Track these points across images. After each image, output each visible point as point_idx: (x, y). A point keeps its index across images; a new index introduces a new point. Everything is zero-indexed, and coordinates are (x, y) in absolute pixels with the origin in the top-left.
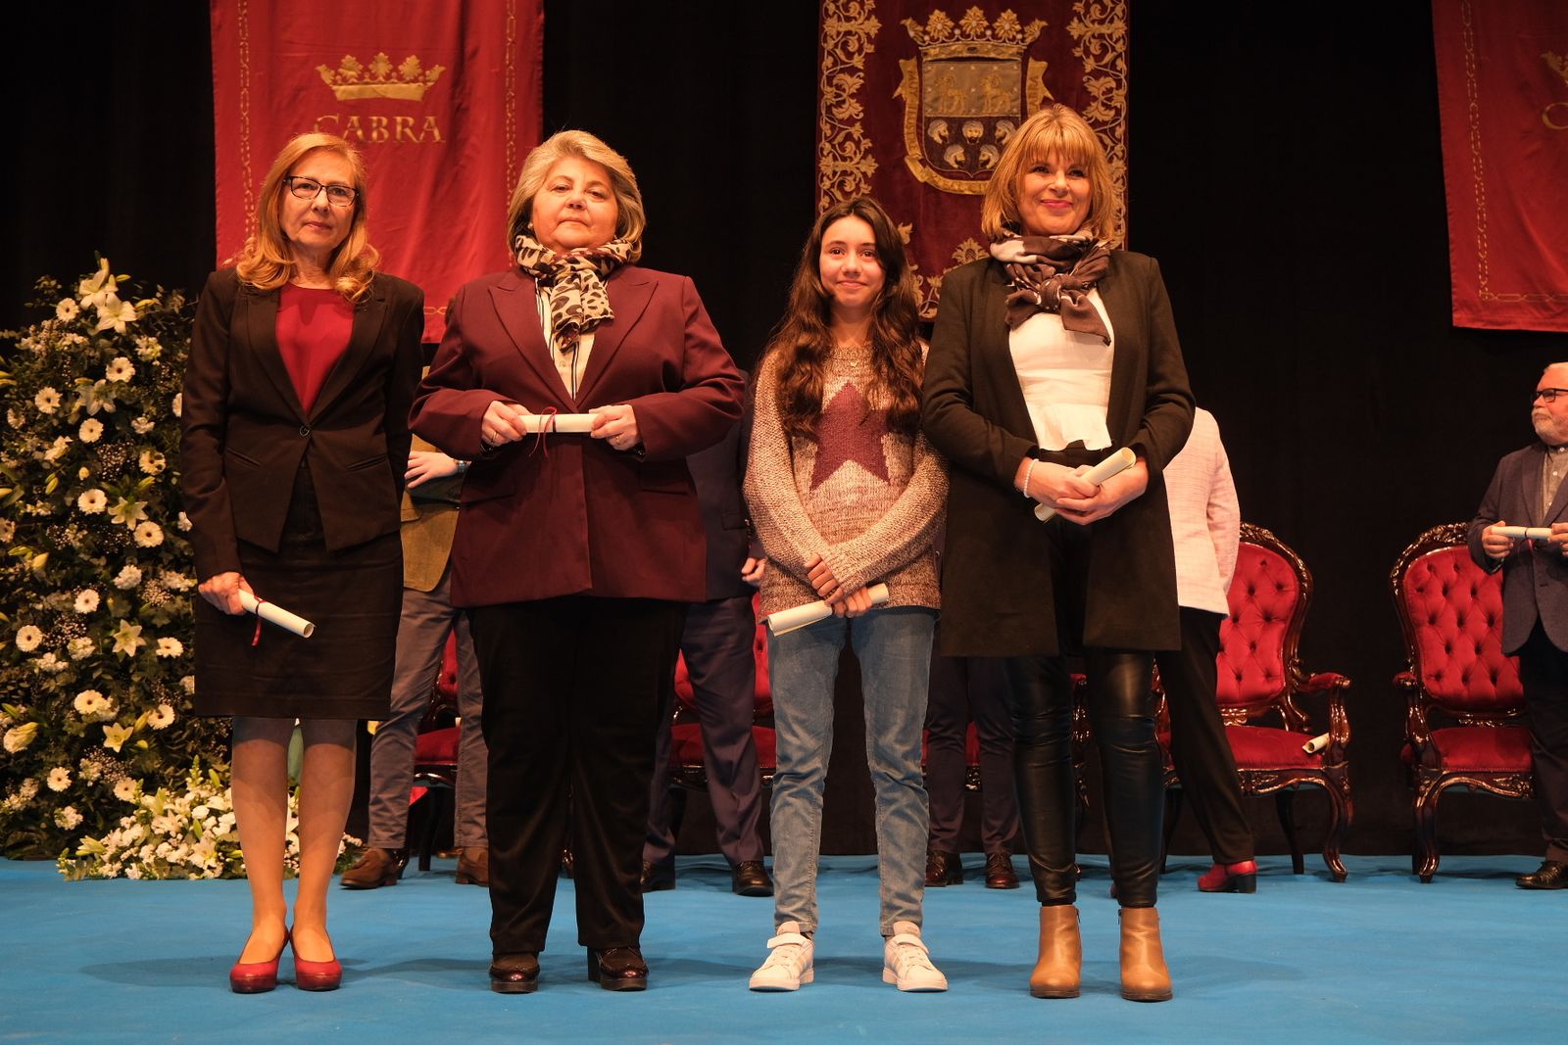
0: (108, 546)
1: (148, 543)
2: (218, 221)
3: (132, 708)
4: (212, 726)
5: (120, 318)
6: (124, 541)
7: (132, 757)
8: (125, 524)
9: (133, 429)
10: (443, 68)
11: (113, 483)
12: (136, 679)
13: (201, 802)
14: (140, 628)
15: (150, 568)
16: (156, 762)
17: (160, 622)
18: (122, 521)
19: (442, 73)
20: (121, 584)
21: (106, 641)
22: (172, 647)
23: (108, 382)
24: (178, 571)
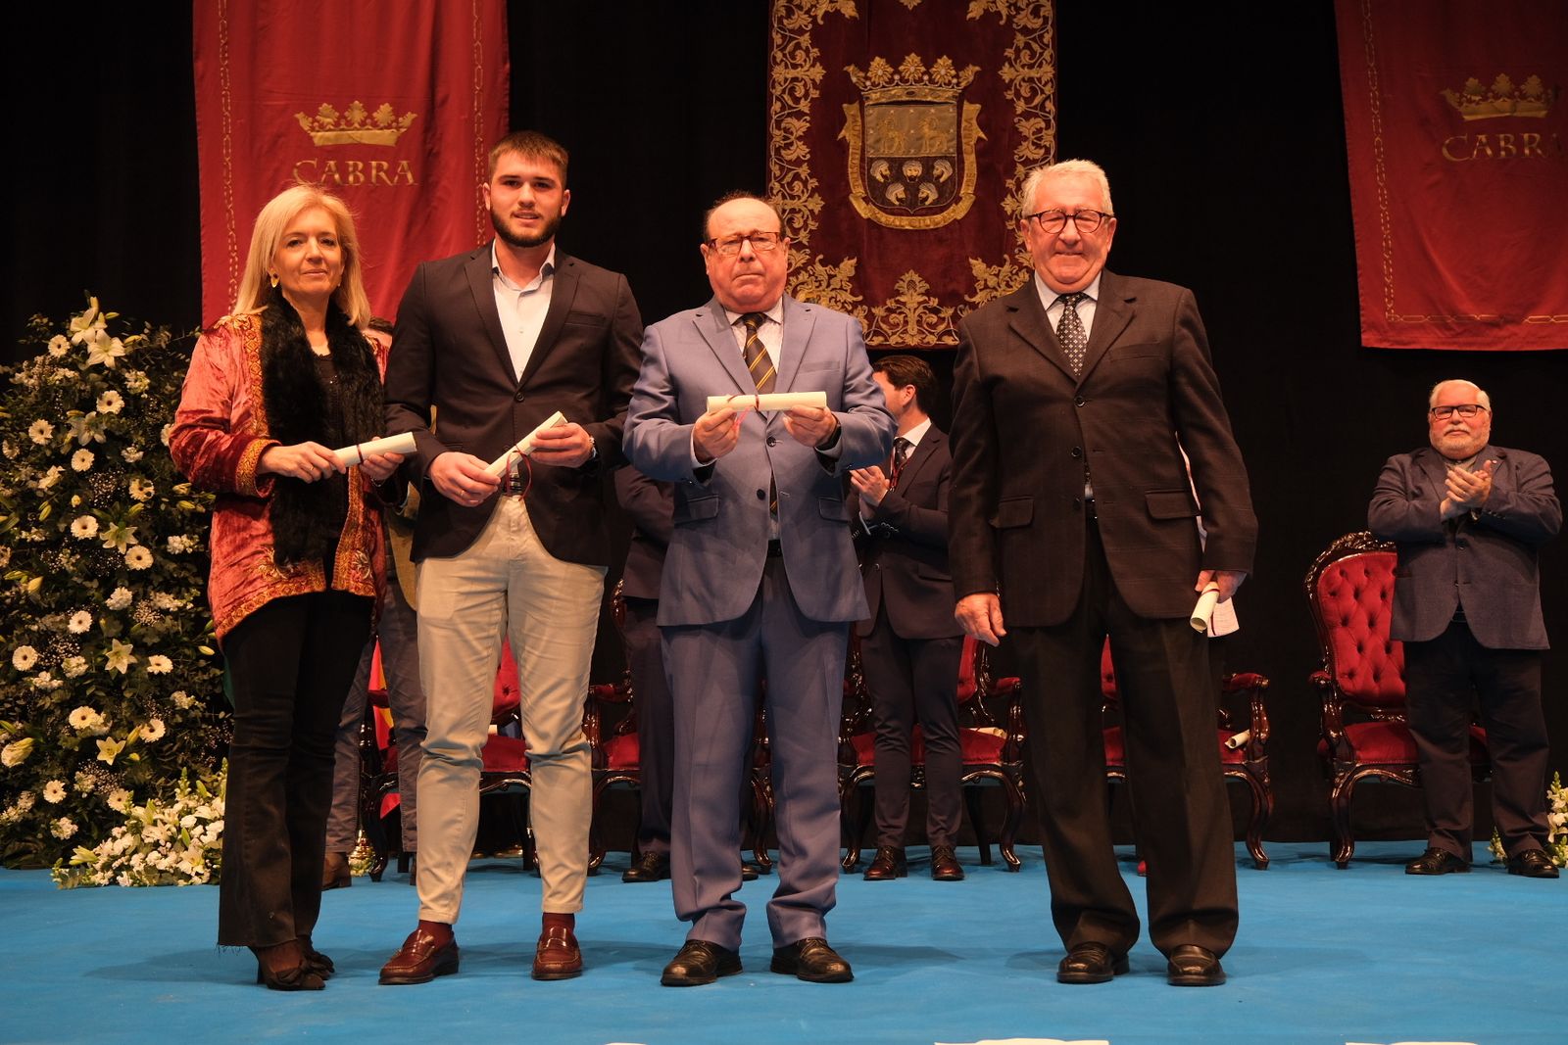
0: (100, 570)
1: (138, 566)
2: (203, 260)
3: (125, 722)
4: (201, 739)
5: (110, 353)
6: (115, 564)
7: (124, 770)
8: (116, 548)
9: (124, 458)
10: (415, 115)
11: (103, 510)
12: (128, 695)
13: (189, 811)
14: (131, 646)
15: (141, 590)
16: (147, 774)
17: (150, 641)
18: (113, 545)
19: (413, 120)
20: (113, 605)
21: (99, 659)
22: (162, 664)
23: (98, 413)
24: (168, 592)
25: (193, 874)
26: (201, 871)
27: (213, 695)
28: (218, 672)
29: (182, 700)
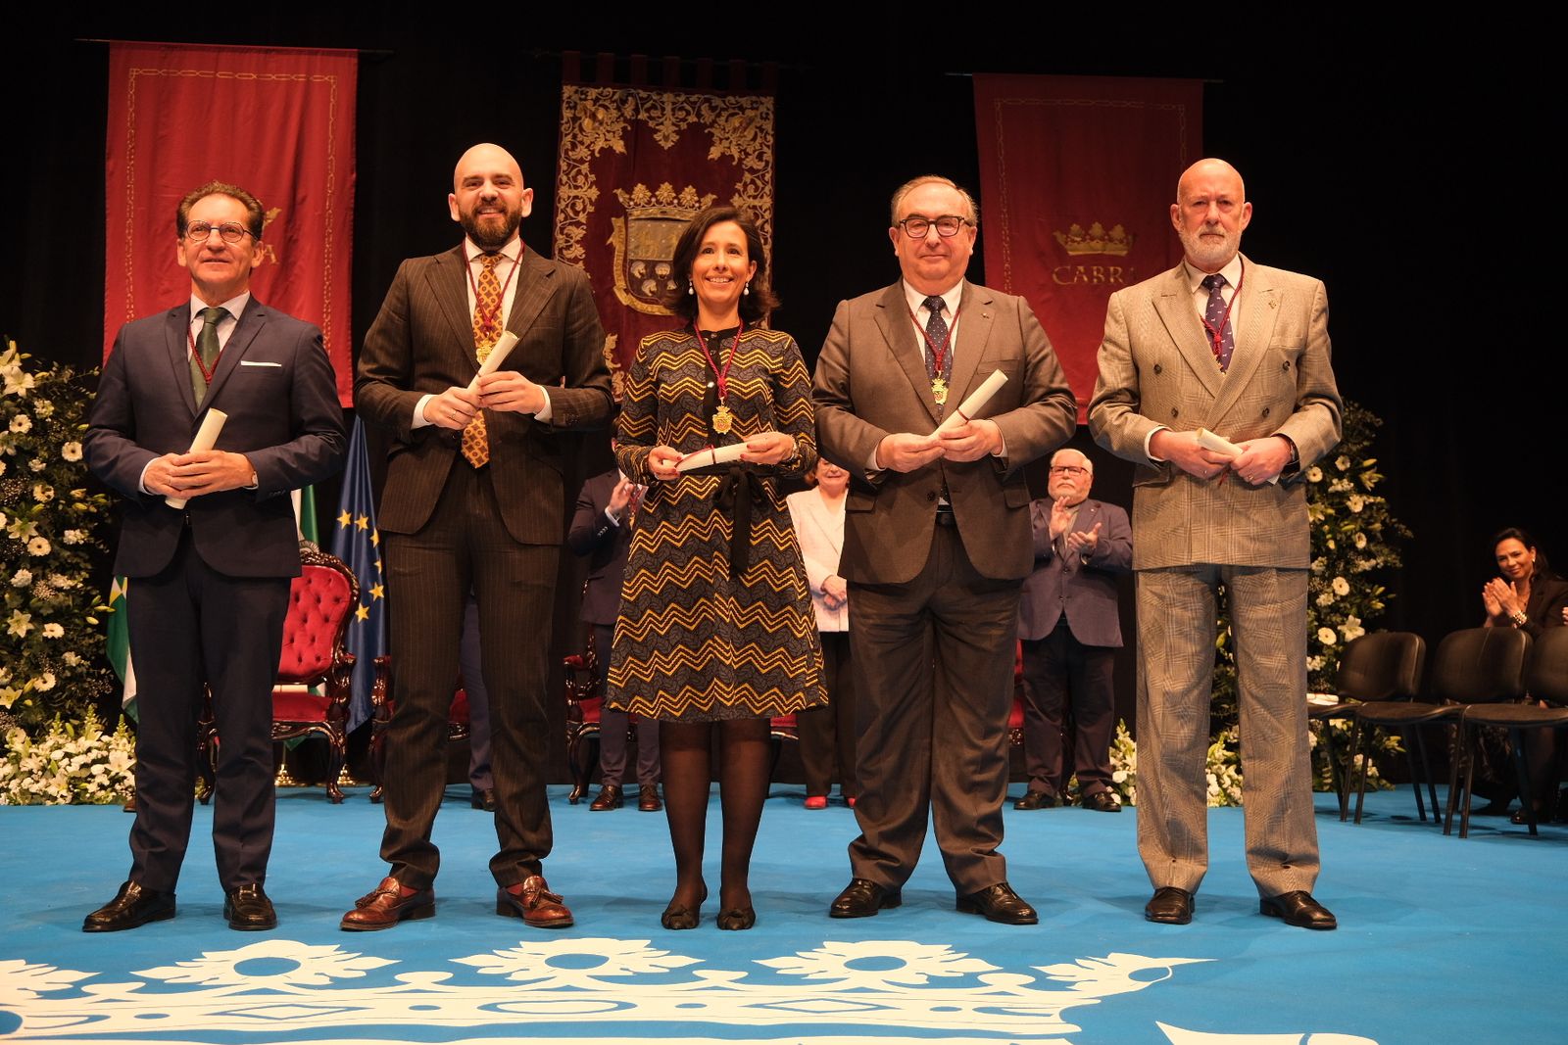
0: (6, 555)
1: (38, 553)
2: (106, 316)
3: (23, 676)
4: (85, 690)
5: (23, 385)
6: (19, 551)
7: (21, 712)
8: (20, 539)
9: (30, 468)
10: (279, 210)
11: (11, 508)
12: (26, 654)
13: (59, 747)
14: (30, 616)
15: (40, 572)
16: (39, 716)
17: (45, 612)
18: (18, 536)
19: (279, 214)
20: (16, 583)
21: (4, 625)
22: (55, 630)
23: (10, 433)
24: (63, 574)
25: (59, 796)
26: (65, 794)
27: (97, 655)
28: (102, 638)
29: (71, 659)
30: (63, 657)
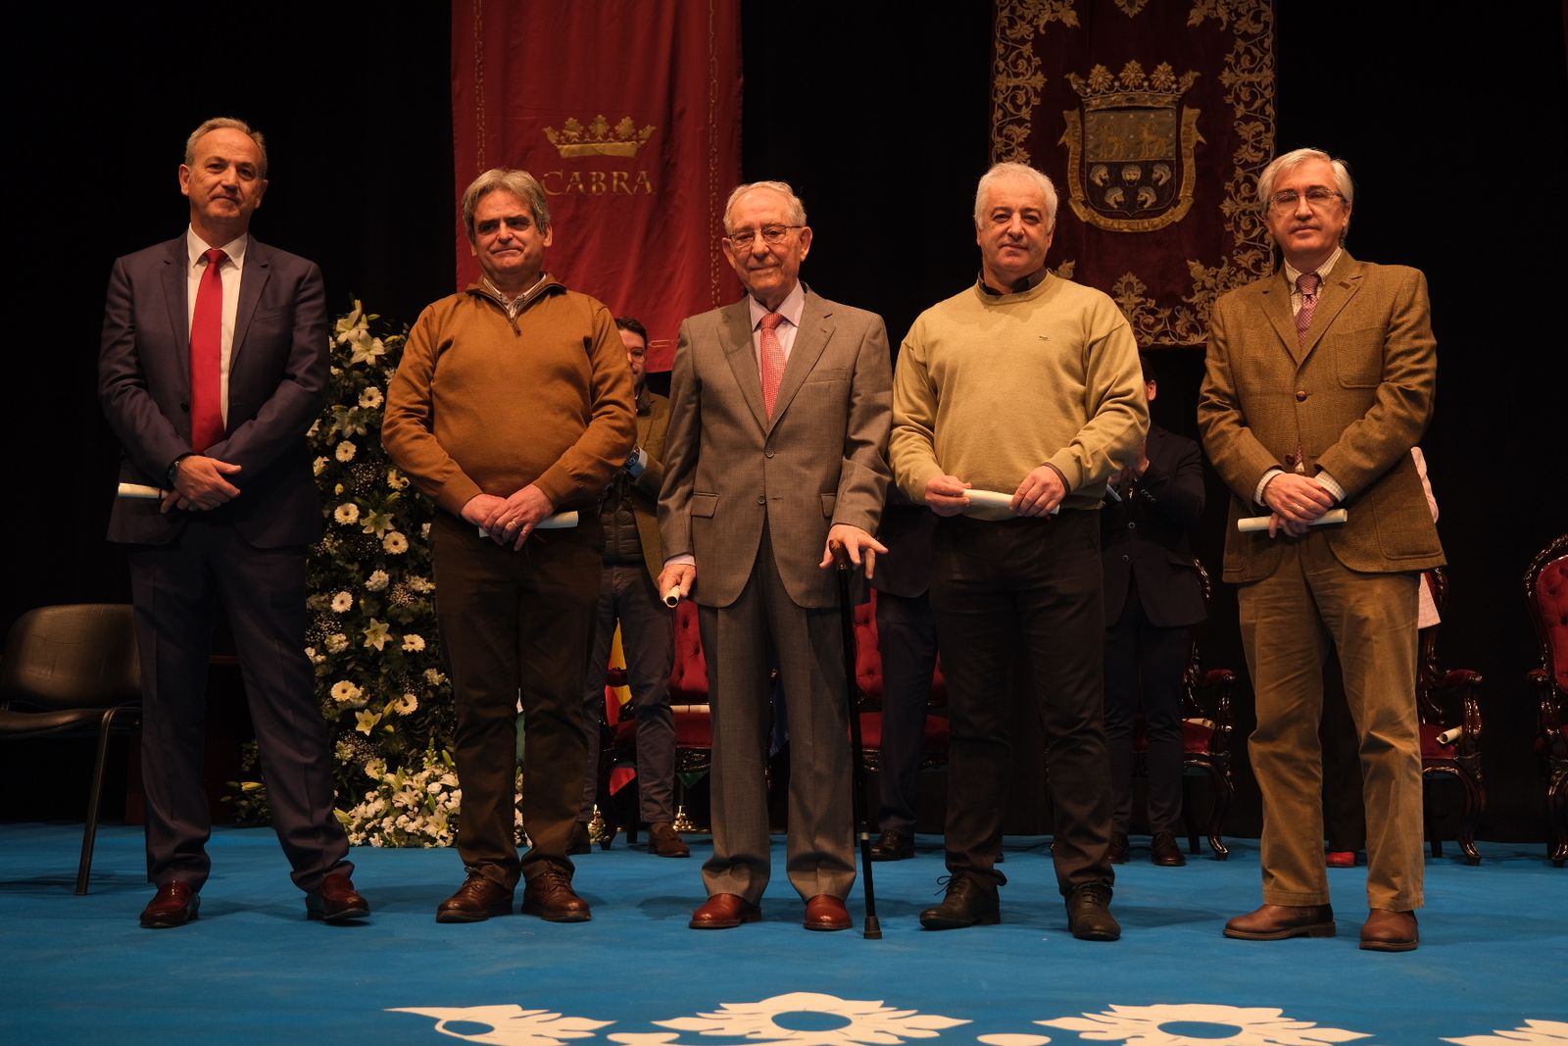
0: (360, 554)
1: (395, 550)
3: (381, 696)
4: (451, 713)
5: (372, 352)
6: (374, 549)
7: (380, 740)
8: (375, 534)
10: (654, 128)
11: (362, 498)
12: (384, 671)
13: (435, 779)
14: (388, 625)
15: (397, 573)
16: (401, 744)
17: (405, 620)
18: (372, 531)
19: (653, 133)
20: (372, 587)
21: (359, 637)
22: (416, 643)
23: (360, 408)
24: (421, 576)
25: (438, 838)
26: (445, 836)
29: (434, 676)
30: (424, 675)
